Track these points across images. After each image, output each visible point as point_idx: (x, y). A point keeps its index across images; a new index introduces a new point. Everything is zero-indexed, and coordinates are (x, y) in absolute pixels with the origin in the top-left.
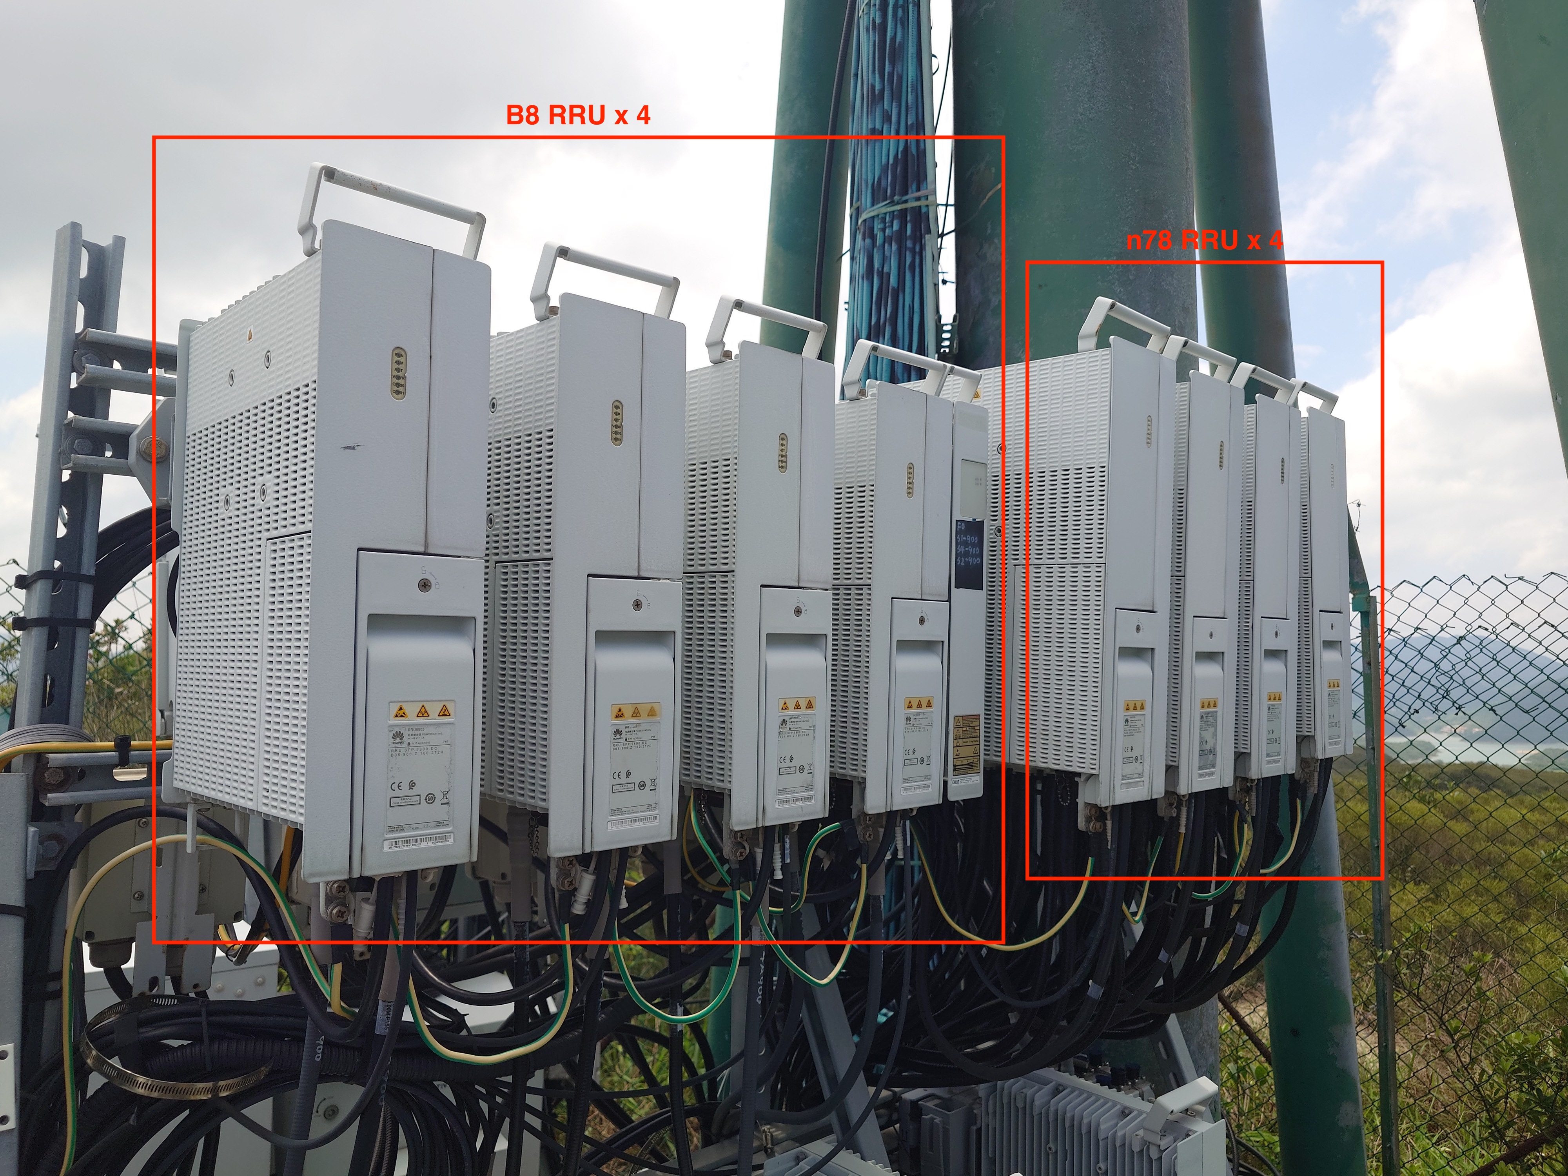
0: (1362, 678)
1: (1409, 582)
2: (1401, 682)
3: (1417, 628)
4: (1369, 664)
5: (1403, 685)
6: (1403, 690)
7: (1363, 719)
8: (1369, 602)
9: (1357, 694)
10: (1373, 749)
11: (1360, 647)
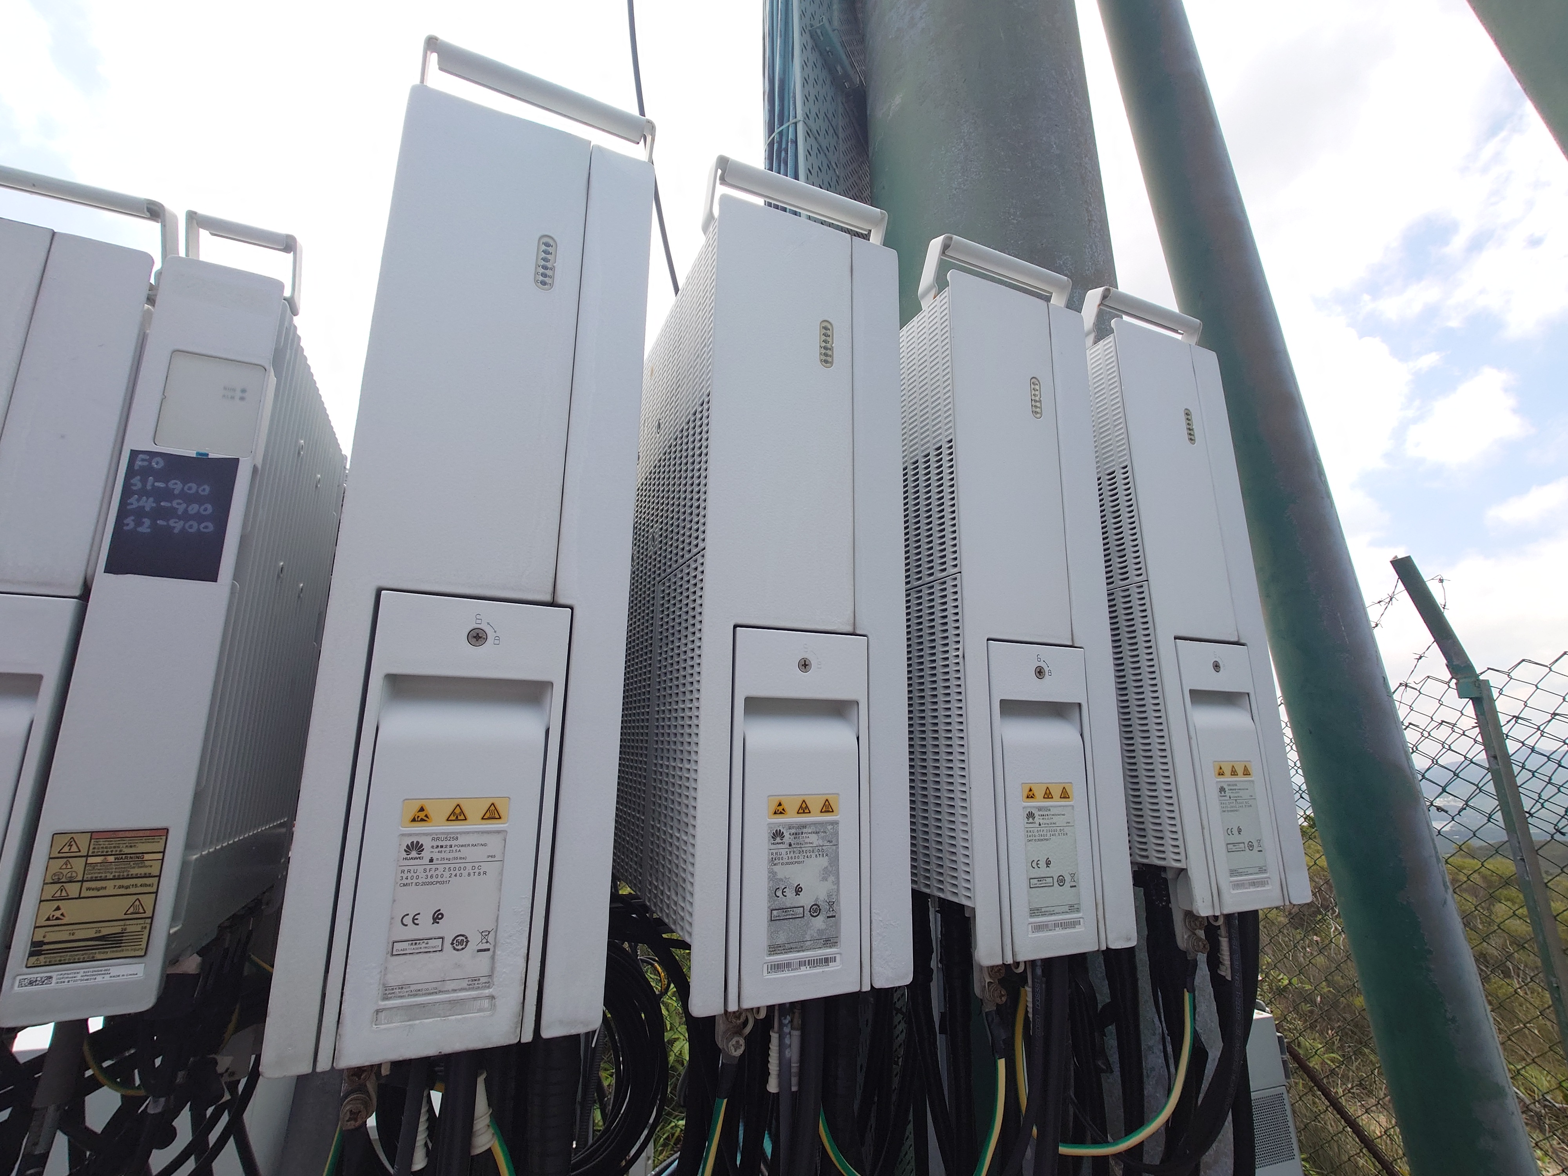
0: (1489, 776)
1: (1530, 662)
2: (1547, 779)
3: (1555, 714)
4: (1495, 757)
5: (1550, 783)
6: (1551, 790)
7: (1501, 823)
8: (1479, 687)
9: (1487, 793)
10: (1523, 860)
11: (1479, 738)
